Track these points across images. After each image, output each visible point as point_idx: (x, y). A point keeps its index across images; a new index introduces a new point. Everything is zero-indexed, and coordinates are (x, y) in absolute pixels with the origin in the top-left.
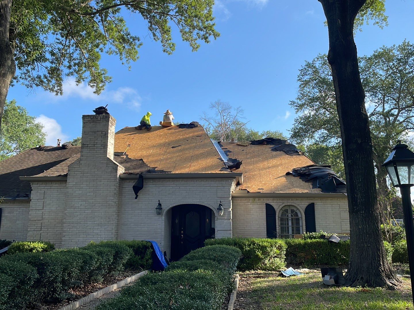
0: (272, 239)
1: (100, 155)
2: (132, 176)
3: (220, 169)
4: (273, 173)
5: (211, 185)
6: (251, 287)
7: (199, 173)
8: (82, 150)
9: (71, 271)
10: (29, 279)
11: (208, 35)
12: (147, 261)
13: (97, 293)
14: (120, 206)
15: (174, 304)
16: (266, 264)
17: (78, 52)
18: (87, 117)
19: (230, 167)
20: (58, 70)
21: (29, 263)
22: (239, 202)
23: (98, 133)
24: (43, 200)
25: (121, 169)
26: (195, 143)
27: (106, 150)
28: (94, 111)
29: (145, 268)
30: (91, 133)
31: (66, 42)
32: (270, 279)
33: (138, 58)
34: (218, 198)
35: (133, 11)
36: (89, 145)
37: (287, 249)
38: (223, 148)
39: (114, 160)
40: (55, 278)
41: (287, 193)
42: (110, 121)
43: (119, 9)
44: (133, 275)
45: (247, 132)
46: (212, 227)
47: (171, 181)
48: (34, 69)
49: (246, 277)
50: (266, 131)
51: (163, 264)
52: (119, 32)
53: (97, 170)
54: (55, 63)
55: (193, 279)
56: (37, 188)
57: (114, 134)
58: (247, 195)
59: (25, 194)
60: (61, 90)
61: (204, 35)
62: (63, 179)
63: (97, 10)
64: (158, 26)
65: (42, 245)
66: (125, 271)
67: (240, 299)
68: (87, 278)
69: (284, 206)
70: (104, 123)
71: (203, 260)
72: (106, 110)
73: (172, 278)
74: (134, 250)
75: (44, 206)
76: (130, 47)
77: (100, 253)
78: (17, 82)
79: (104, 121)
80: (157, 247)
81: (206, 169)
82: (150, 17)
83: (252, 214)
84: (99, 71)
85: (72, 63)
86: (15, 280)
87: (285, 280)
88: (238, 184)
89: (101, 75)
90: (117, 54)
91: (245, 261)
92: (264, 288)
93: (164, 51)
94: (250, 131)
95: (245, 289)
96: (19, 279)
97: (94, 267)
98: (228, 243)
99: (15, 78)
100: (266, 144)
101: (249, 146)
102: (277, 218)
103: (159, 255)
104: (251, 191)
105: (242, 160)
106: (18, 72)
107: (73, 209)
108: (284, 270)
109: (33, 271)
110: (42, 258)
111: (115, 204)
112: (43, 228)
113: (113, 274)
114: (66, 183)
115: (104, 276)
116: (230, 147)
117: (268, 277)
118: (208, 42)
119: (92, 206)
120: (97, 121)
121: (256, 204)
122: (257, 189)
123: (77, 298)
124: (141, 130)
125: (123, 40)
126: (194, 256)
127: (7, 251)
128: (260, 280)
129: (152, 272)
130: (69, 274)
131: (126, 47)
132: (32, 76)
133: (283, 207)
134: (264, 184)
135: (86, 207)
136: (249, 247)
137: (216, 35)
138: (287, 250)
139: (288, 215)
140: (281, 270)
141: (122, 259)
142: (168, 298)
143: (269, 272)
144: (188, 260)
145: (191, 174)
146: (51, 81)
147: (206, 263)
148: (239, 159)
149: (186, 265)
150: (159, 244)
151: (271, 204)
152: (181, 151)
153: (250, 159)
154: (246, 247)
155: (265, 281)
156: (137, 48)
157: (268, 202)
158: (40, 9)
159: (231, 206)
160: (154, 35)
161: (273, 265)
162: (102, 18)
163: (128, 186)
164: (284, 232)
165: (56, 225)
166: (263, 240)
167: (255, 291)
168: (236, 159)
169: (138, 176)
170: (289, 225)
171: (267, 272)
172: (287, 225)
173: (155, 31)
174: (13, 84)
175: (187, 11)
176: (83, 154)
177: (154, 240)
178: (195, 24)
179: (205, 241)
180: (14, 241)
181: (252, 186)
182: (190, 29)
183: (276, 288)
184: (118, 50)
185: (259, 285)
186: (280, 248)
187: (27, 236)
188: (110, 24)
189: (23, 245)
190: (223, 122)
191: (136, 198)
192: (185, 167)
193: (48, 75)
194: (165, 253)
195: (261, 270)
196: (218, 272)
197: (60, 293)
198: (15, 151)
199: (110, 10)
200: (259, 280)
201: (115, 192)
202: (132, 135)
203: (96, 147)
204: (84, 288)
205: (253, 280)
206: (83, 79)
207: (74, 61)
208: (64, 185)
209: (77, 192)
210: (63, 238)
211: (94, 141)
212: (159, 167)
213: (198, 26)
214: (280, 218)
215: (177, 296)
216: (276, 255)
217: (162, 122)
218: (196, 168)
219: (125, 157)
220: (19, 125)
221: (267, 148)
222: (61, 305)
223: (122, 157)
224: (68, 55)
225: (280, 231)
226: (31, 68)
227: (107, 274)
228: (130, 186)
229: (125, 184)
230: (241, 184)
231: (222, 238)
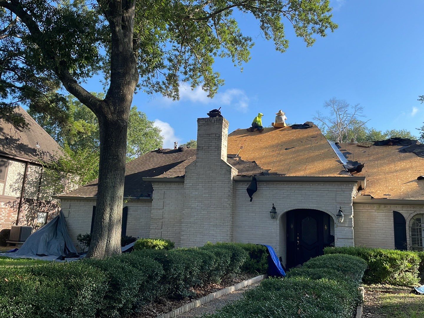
0: (403, 251)
1: (215, 158)
2: (246, 179)
3: (339, 173)
4: (402, 177)
5: (330, 189)
6: (380, 302)
7: (316, 176)
8: (198, 152)
9: (193, 270)
10: (157, 274)
11: (324, 28)
12: (263, 265)
13: (216, 293)
14: (234, 207)
15: (303, 313)
16: (396, 278)
17: (193, 57)
18: (202, 120)
19: (351, 171)
20: (175, 75)
21: (156, 259)
22: (361, 208)
23: (212, 135)
24: (163, 200)
25: (234, 171)
26: (310, 144)
27: (220, 152)
28: (208, 114)
29: (261, 272)
30: (206, 136)
31: (181, 48)
32: (402, 295)
33: (250, 59)
34: (337, 204)
35: (245, 11)
36: (204, 148)
37: (420, 263)
38: (341, 149)
39: (227, 162)
40: (179, 276)
41: (419, 200)
42: (223, 124)
43: (232, 10)
44: (249, 278)
45: (367, 131)
46: (331, 234)
47: (285, 184)
48: (153, 76)
49: (373, 291)
50: (390, 130)
51: (279, 270)
52: (231, 34)
53: (211, 172)
54: (172, 70)
55: (318, 288)
56: (158, 188)
57: (227, 136)
58: (371, 201)
59: (148, 194)
60: (178, 95)
61: (319, 29)
62: (180, 180)
63: (210, 14)
64: (271, 24)
65: (163, 243)
66: (241, 274)
67: (367, 314)
68: (206, 277)
69: (416, 215)
70: (218, 126)
71: (326, 269)
72: (220, 112)
73: (296, 285)
74: (249, 253)
75: (165, 206)
76: (242, 48)
77: (218, 254)
78: (140, 89)
79: (218, 124)
80: (272, 252)
81: (323, 172)
82: (262, 16)
83: (377, 222)
84: (213, 74)
85: (188, 69)
86: (144, 275)
87: (420, 298)
88: (360, 189)
89: (214, 78)
90: (229, 56)
91: (371, 273)
92: (394, 305)
93: (277, 49)
94: (371, 130)
95: (372, 304)
96: (147, 274)
97: (213, 267)
98: (351, 253)
99: (138, 86)
100: (393, 145)
101: (372, 147)
102: (407, 228)
103: (275, 260)
104: (375, 196)
105: (363, 162)
106: (141, 80)
107: (190, 210)
108: (418, 286)
109: (159, 267)
110: (166, 255)
111: (230, 206)
112: (163, 226)
113: (230, 276)
114: (183, 184)
115: (222, 277)
116: (350, 149)
117: (399, 293)
118: (324, 36)
119: (208, 207)
120: (211, 124)
121: (382, 211)
122: (383, 194)
123: (197, 297)
124: (252, 132)
125: (235, 41)
126: (315, 264)
127: (133, 247)
128: (389, 295)
129: (274, 277)
130: (190, 273)
131: (239, 49)
132: (152, 82)
133: (414, 216)
134: (391, 189)
135: (202, 208)
136: (374, 258)
137: (333, 27)
138: (420, 265)
139: (421, 225)
140: (414, 286)
141: (239, 261)
142: (296, 306)
143: (400, 287)
144: (309, 267)
145: (306, 177)
146: (169, 87)
147: (330, 273)
148: (361, 161)
149: (308, 272)
150: (274, 249)
151: (400, 212)
152: (295, 152)
153: (374, 162)
154: (371, 258)
155: (396, 297)
156: (249, 49)
157: (396, 210)
158: (159, 18)
159: (353, 213)
160: (266, 34)
161: (404, 280)
162: (215, 21)
163: (241, 188)
164: (416, 244)
165: (175, 224)
166: (391, 251)
167: (384, 307)
168: (357, 162)
169: (252, 178)
170: (422, 237)
171: (397, 287)
172: (420, 236)
173: (267, 29)
174: (136, 91)
175: (300, 5)
176: (198, 156)
177: (269, 244)
178: (310, 18)
179: (324, 249)
180: (138, 237)
181: (377, 191)
182: (304, 24)
183: (409, 306)
184: (230, 53)
185: (388, 300)
186: (412, 261)
187: (150, 234)
188: (222, 27)
189: (147, 242)
190: (339, 121)
191: (251, 201)
192: (300, 170)
193: (166, 82)
194: (280, 258)
195: (389, 284)
196: (344, 283)
197: (183, 290)
198: (136, 153)
199: (223, 13)
200: (387, 295)
201: (229, 194)
202: (244, 137)
203: (210, 150)
204: (203, 287)
205: (380, 295)
206: (198, 83)
207: (189, 67)
208: (182, 186)
209: (193, 193)
210: (182, 237)
211: (208, 144)
212: (273, 169)
213: (312, 19)
214: (410, 228)
215: (305, 305)
216: (407, 269)
217: (275, 123)
218: (312, 171)
219: (238, 159)
220: (140, 129)
221: (394, 149)
222: (184, 302)
223: (235, 159)
224: (183, 61)
225: (411, 242)
226: (151, 76)
227: (225, 276)
228: (243, 188)
229: (239, 186)
230: (364, 189)
231: (343, 246)
